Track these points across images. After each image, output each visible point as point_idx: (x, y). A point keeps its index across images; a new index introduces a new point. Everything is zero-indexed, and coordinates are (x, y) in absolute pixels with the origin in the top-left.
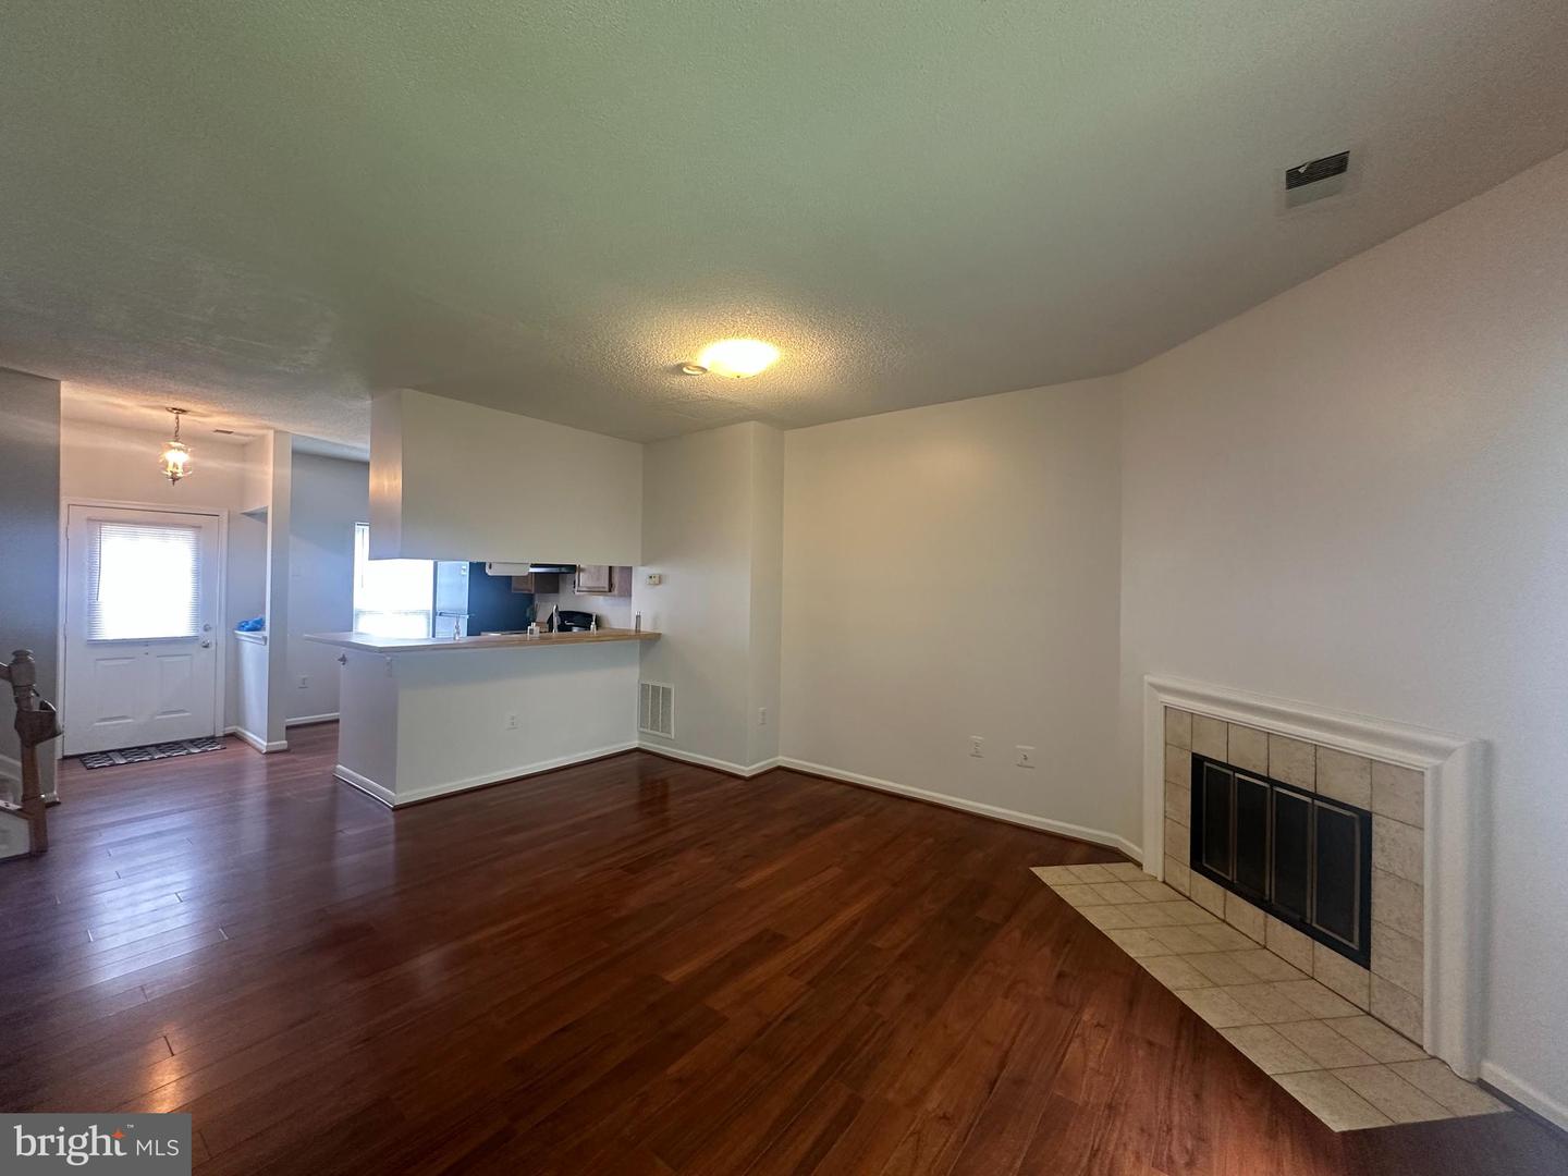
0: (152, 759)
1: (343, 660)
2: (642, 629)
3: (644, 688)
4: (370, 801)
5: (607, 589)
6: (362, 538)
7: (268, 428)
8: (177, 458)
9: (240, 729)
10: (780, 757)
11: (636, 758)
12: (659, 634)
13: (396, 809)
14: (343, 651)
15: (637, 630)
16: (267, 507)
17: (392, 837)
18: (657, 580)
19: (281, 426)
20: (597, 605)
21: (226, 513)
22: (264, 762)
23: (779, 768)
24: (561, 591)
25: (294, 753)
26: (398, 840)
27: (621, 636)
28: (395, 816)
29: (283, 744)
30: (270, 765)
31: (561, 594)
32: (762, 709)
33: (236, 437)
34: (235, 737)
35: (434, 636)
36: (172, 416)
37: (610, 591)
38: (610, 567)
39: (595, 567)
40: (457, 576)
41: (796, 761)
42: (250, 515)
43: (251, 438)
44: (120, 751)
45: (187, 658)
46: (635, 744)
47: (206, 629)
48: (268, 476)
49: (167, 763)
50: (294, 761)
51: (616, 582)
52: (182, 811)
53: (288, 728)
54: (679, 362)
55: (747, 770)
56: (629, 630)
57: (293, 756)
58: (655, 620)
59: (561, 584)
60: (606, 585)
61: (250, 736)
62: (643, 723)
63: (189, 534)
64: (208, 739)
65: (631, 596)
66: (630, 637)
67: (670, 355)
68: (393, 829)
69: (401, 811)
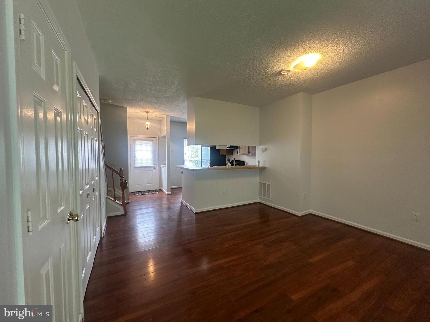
0: (146, 194)
1: (182, 172)
2: (260, 165)
3: (261, 184)
4: (189, 210)
5: (248, 153)
6: (186, 141)
7: (165, 115)
8: (148, 123)
9: (162, 188)
10: (311, 210)
11: (258, 205)
12: (266, 167)
13: (196, 213)
14: (182, 170)
15: (259, 166)
16: (165, 135)
17: (195, 222)
18: (265, 150)
19: (168, 114)
20: (244, 158)
21: (158, 137)
22: (166, 197)
23: (311, 214)
24: (234, 154)
25: (172, 195)
26: (196, 223)
27: (253, 168)
28: (196, 216)
29: (170, 193)
30: (168, 198)
31: (234, 155)
32: (304, 193)
33: (159, 118)
34: (161, 190)
35: (202, 166)
36: (147, 113)
37: (249, 154)
38: (249, 146)
39: (244, 146)
40: (207, 151)
41: (317, 212)
42: (162, 137)
43: (162, 118)
44: (141, 192)
45: (152, 171)
46: (258, 200)
47: (155, 164)
48: (166, 128)
49: (148, 195)
50: (172, 197)
51: (251, 151)
52: (151, 208)
53: (171, 189)
54: (280, 70)
55: (299, 214)
56: (256, 166)
57: (172, 196)
58: (264, 162)
59: (234, 152)
60: (248, 152)
61: (164, 190)
62: (260, 194)
63: (151, 142)
64: (156, 190)
65: (256, 155)
66: (256, 168)
67: (278, 67)
68: (195, 220)
69: (197, 214)
